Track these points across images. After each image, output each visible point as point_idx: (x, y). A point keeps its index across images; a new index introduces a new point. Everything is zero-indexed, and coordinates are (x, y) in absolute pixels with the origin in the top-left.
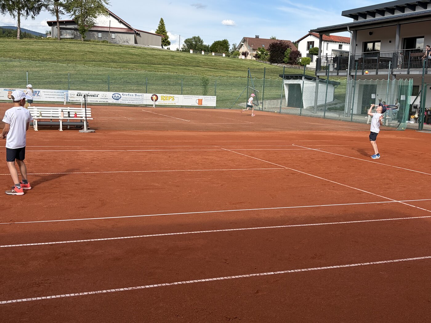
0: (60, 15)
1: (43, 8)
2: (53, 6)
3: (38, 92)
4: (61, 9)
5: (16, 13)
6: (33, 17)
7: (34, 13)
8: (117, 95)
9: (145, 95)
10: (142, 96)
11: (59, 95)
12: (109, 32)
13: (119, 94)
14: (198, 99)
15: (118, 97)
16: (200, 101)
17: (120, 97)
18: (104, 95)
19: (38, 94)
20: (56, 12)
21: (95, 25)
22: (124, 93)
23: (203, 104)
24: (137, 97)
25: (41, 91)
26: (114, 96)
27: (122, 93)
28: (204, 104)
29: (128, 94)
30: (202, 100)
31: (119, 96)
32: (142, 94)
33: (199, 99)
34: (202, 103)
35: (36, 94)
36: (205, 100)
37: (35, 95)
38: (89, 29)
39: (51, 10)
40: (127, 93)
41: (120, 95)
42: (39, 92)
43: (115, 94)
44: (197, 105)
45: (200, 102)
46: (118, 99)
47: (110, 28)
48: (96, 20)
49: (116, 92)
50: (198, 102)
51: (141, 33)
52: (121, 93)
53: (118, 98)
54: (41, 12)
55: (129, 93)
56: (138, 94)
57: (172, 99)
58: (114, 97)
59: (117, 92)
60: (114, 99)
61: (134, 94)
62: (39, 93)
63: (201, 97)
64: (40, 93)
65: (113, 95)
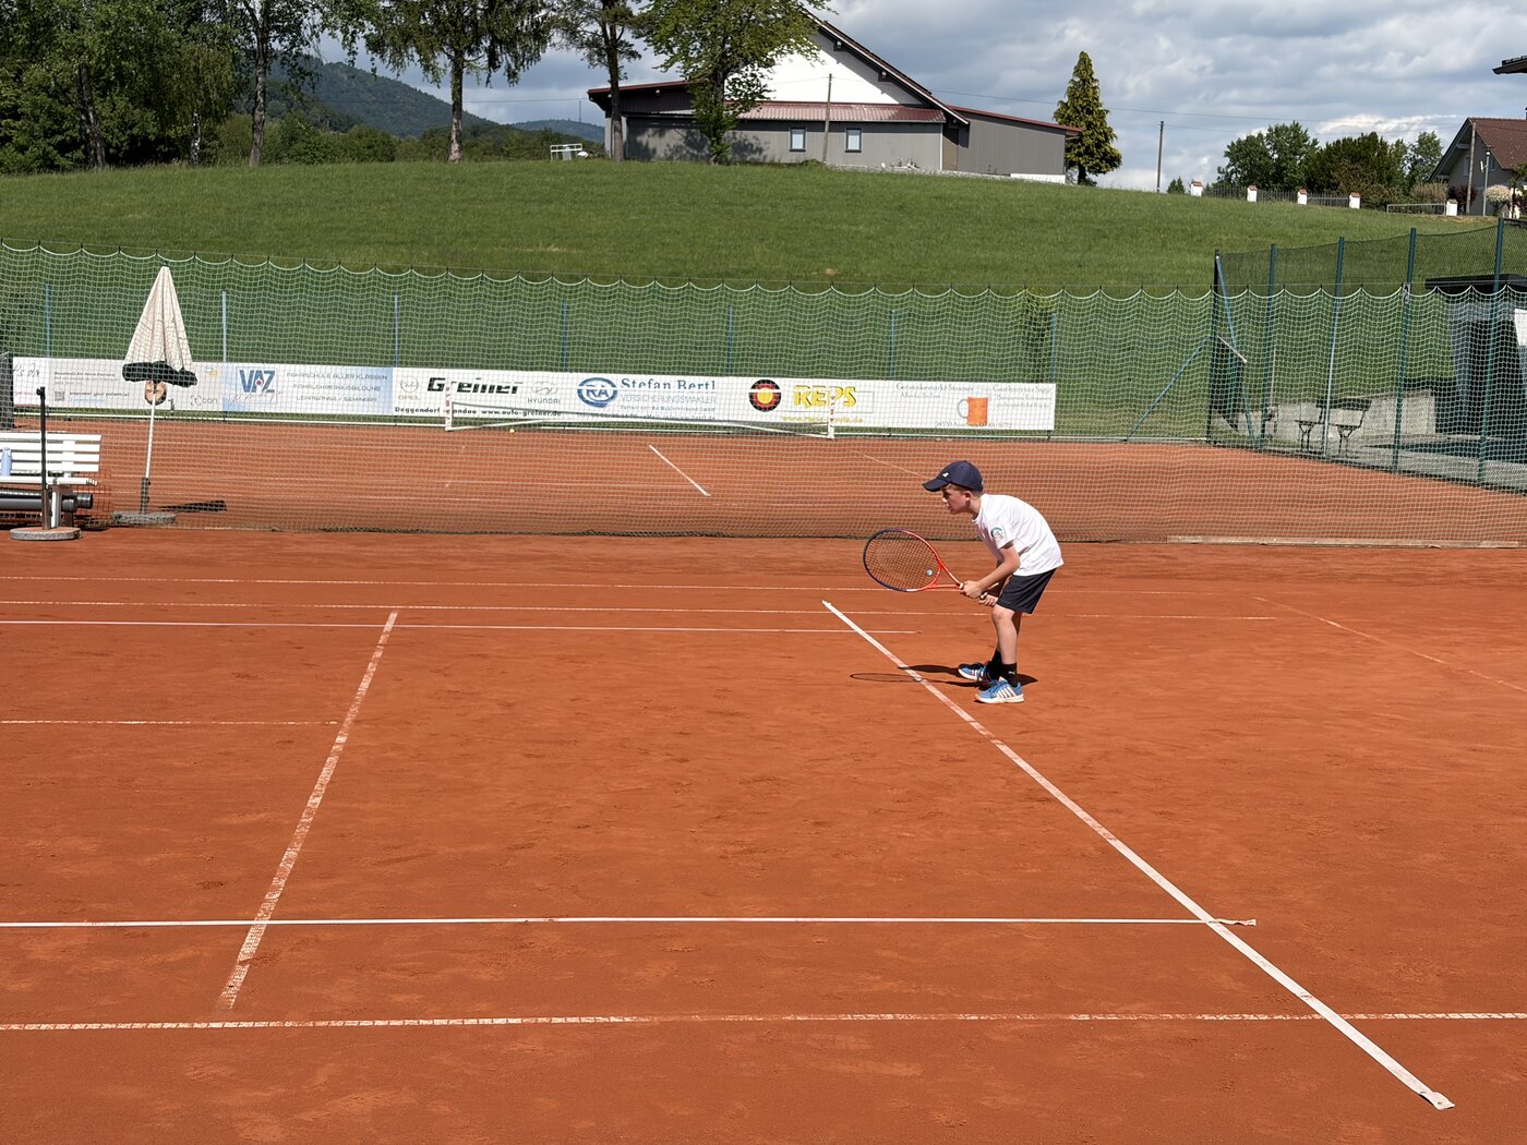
0: (623, 62)
1: (557, 37)
2: (595, 27)
3: (266, 377)
4: (627, 36)
5: (442, 60)
6: (512, 75)
7: (516, 57)
8: (598, 386)
9: (723, 382)
10: (710, 386)
11: (354, 388)
12: (824, 122)
13: (609, 382)
14: (966, 397)
15: (605, 393)
16: (978, 408)
17: (610, 394)
18: (545, 385)
19: (268, 382)
20: (607, 50)
21: (765, 94)
22: (631, 377)
23: (989, 422)
24: (686, 392)
25: (281, 369)
26: (584, 388)
27: (620, 377)
28: (998, 419)
29: (645, 378)
30: (985, 402)
31: (608, 388)
32: (709, 379)
33: (970, 400)
34: (986, 417)
35: (259, 383)
36: (1002, 402)
37: (255, 389)
38: (741, 116)
39: (590, 44)
40: (643, 376)
41: (613, 386)
42: (272, 373)
43: (593, 383)
44: (962, 424)
45: (978, 412)
46: (601, 405)
47: (828, 105)
48: (770, 76)
49: (595, 372)
50: (965, 412)
51: (975, 124)
52: (616, 378)
53: (604, 397)
54: (549, 53)
55: (653, 377)
56: (689, 379)
57: (842, 399)
58: (584, 393)
59: (600, 372)
60: (587, 402)
61: (673, 379)
62: (270, 378)
63: (979, 389)
64: (275, 378)
65: (582, 385)
